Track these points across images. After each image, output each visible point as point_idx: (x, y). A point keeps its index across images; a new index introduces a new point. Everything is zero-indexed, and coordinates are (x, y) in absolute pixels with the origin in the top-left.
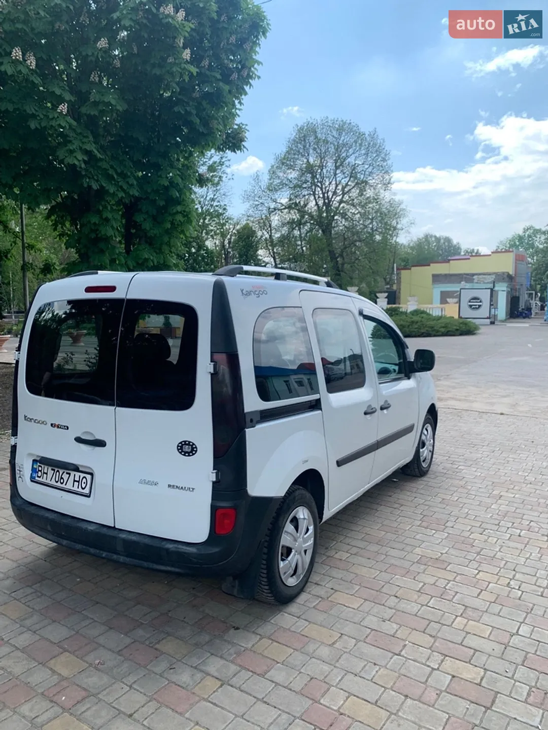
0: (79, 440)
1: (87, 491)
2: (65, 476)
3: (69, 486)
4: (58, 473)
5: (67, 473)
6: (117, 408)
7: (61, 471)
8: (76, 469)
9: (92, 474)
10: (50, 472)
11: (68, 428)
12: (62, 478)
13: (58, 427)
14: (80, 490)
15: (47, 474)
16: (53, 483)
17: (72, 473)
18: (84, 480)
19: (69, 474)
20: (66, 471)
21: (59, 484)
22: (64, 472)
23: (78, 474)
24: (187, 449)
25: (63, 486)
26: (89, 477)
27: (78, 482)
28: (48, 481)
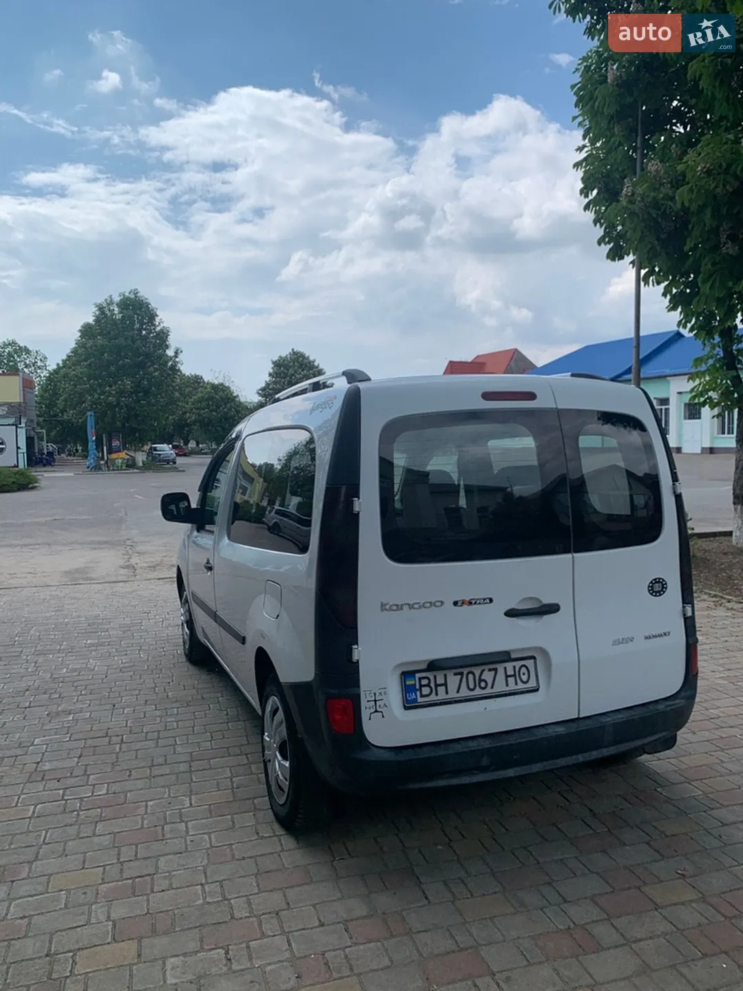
0: (511, 613)
1: (532, 684)
2: (488, 676)
3: (500, 687)
4: (471, 676)
5: (490, 670)
6: (576, 555)
7: (477, 671)
8: (505, 657)
9: (534, 658)
10: (453, 680)
11: (491, 600)
12: (481, 680)
13: (470, 603)
14: (521, 686)
15: (445, 684)
16: (465, 692)
17: (500, 667)
18: (524, 670)
19: (496, 670)
20: (487, 667)
21: (478, 692)
22: (483, 671)
23: (509, 666)
24: (657, 587)
25: (488, 691)
26: (530, 663)
27: (514, 675)
28: (453, 694)
